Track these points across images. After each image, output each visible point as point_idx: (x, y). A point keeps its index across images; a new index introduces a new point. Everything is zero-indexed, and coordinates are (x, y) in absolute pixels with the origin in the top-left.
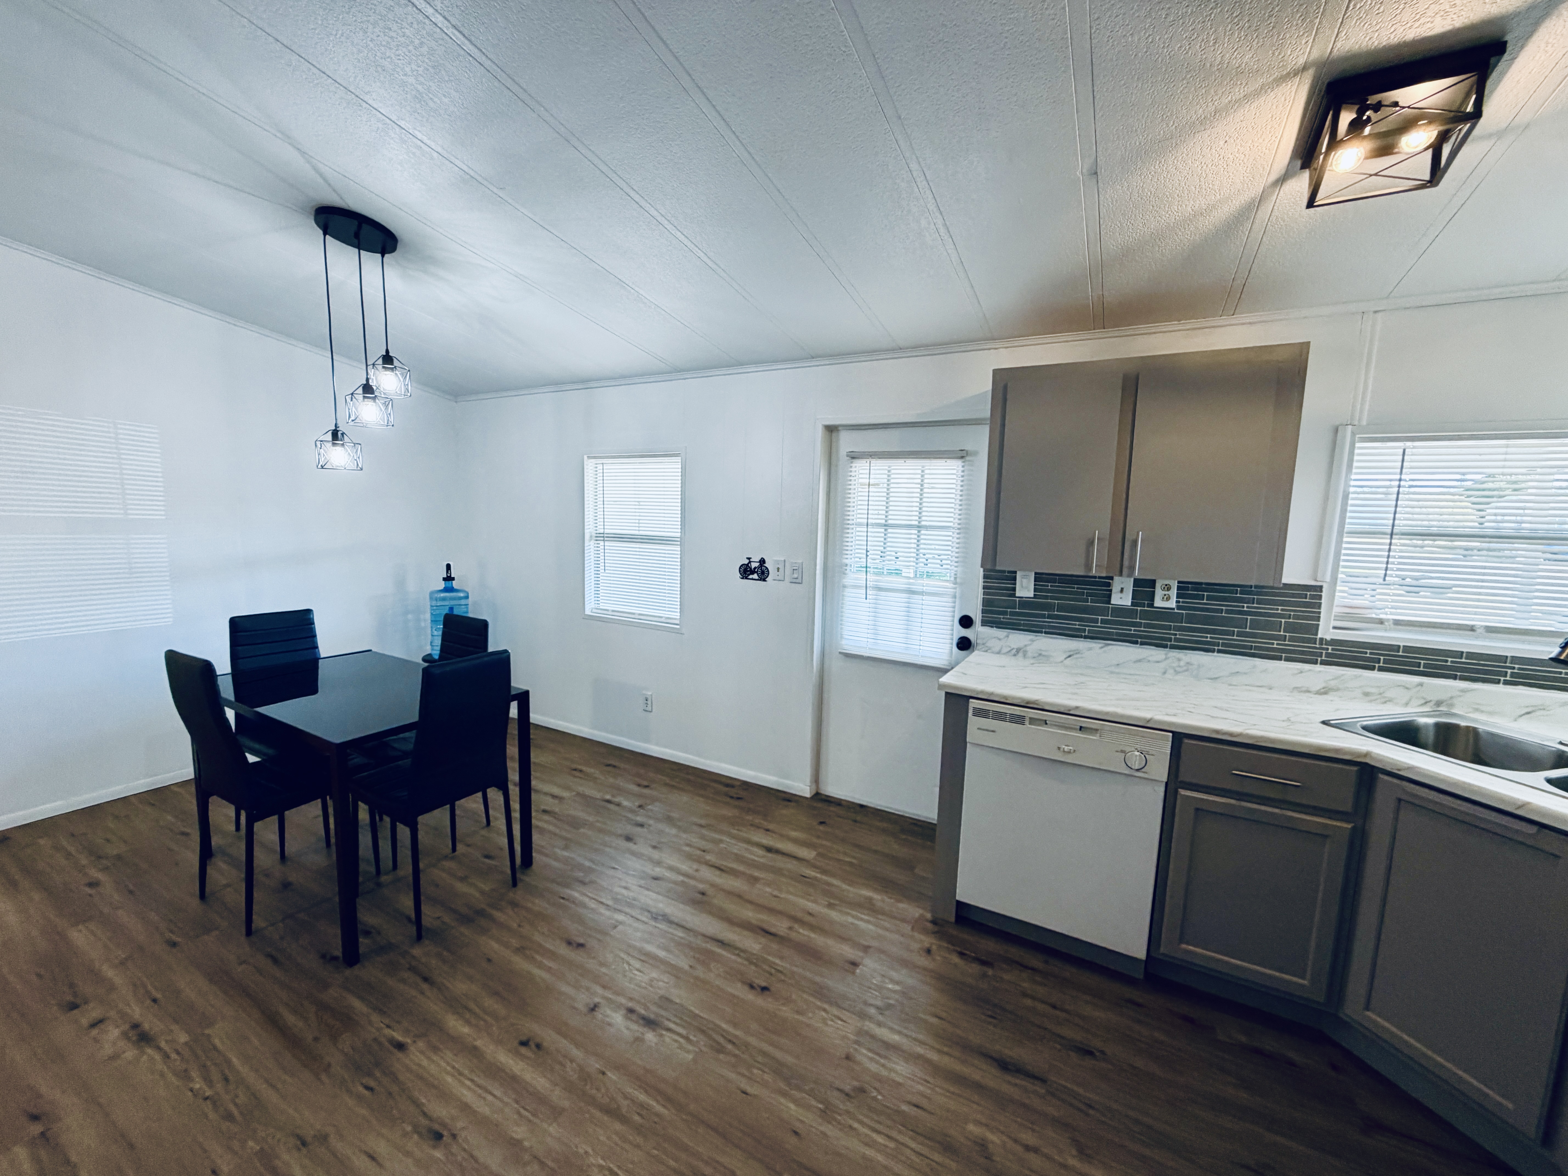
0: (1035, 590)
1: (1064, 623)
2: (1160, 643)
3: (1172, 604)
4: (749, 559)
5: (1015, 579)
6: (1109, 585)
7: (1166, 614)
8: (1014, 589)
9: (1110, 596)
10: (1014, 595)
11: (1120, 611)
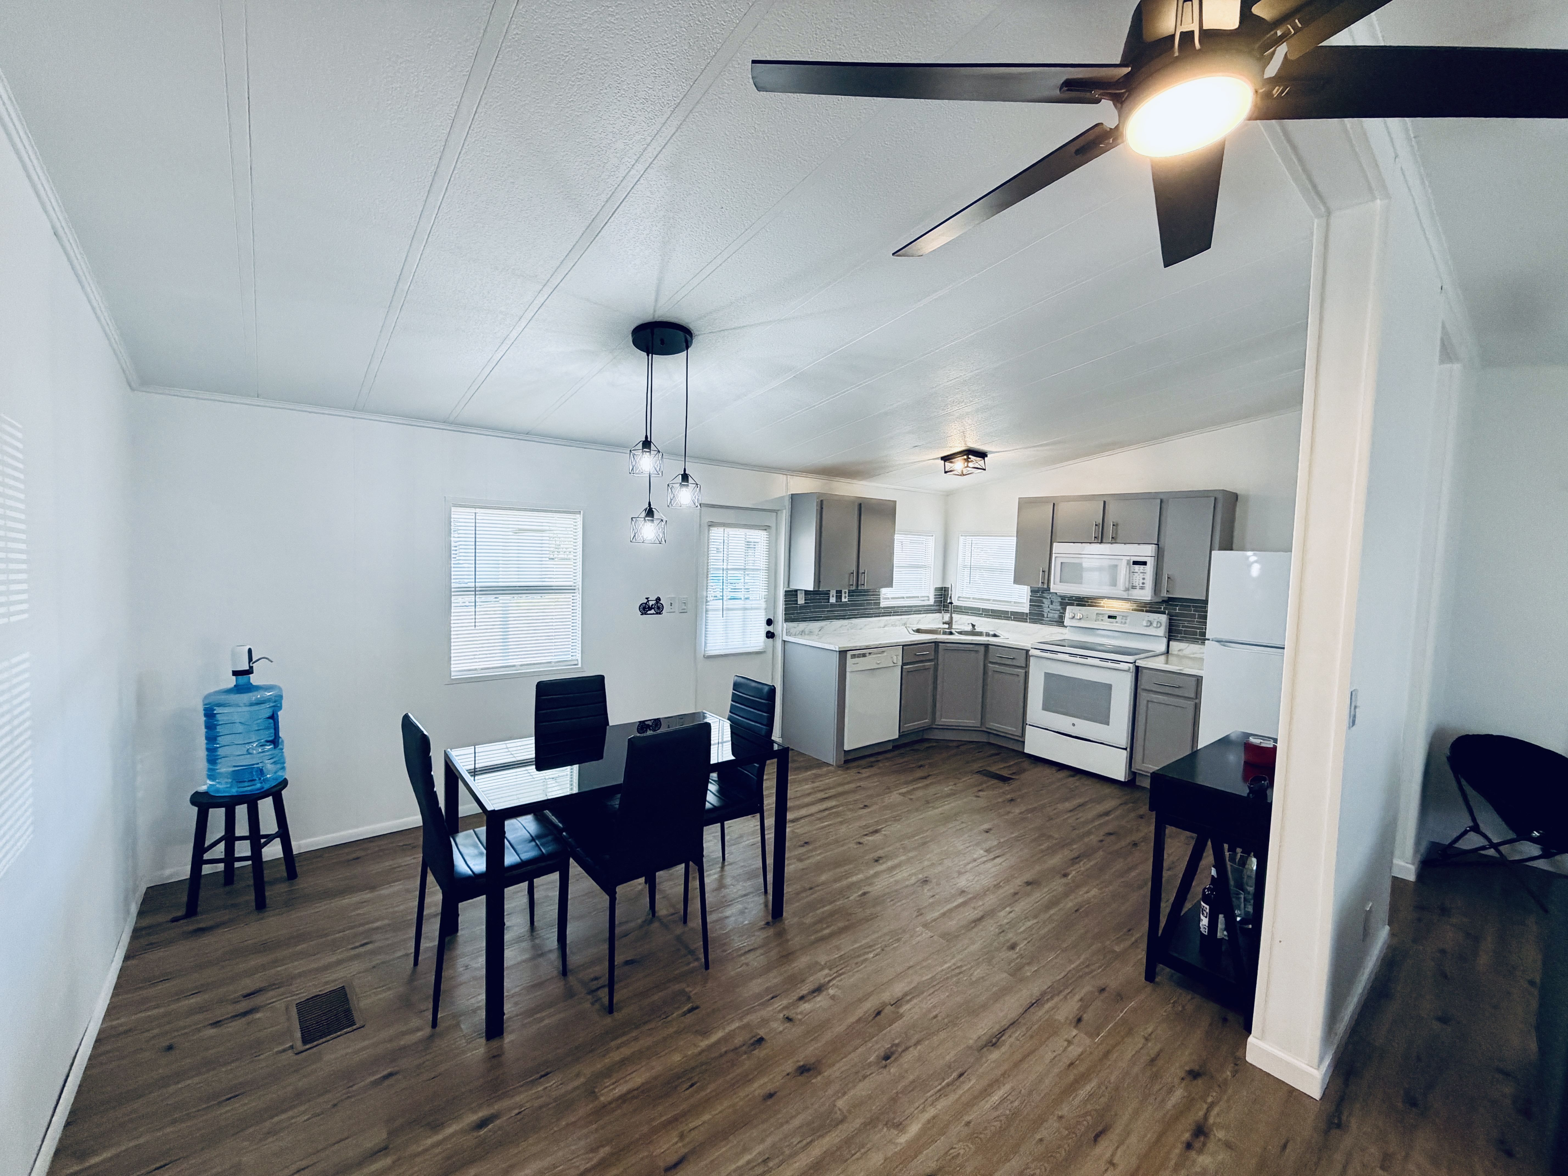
0: (805, 600)
1: (814, 615)
2: (843, 617)
3: (846, 600)
4: (647, 598)
5: (797, 595)
6: (829, 594)
7: (845, 605)
8: (797, 601)
9: (829, 599)
10: (797, 604)
11: (832, 605)
